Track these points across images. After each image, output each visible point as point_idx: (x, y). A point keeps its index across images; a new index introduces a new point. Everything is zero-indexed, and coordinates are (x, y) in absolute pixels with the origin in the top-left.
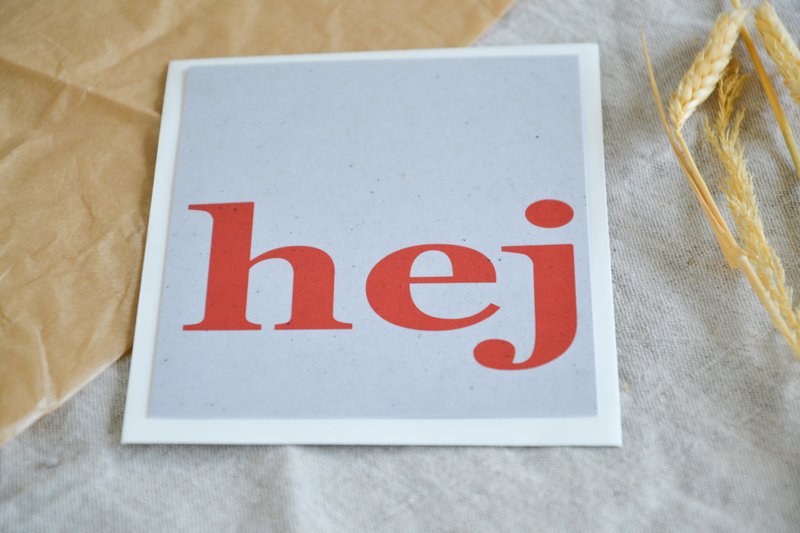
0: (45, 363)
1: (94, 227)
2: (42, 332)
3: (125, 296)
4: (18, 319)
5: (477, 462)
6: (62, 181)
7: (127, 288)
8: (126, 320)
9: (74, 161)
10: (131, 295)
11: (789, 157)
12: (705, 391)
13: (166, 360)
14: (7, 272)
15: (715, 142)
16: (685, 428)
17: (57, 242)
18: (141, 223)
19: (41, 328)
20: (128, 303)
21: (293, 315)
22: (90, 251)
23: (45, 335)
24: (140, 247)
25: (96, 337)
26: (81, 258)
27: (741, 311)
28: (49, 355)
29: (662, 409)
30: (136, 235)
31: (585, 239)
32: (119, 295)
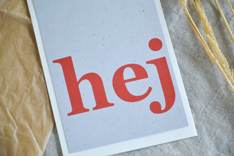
0: (34, 139)
1: (27, 74)
2: (29, 125)
3: (46, 103)
4: (21, 122)
5: (162, 150)
6: (11, 54)
7: (46, 99)
8: (50, 113)
9: (12, 45)
10: (48, 102)
11: (215, 4)
12: (214, 109)
13: (67, 129)
14: (10, 101)
15: (194, 4)
16: (212, 125)
17: (20, 85)
18: (41, 70)
19: (28, 123)
20: (48, 106)
21: (97, 103)
22: (31, 86)
23: (31, 127)
24: (44, 81)
25: (44, 123)
26: (29, 90)
27: (217, 74)
28: (34, 134)
29: (205, 118)
30: (41, 76)
31: (168, 54)
32: (45, 103)
